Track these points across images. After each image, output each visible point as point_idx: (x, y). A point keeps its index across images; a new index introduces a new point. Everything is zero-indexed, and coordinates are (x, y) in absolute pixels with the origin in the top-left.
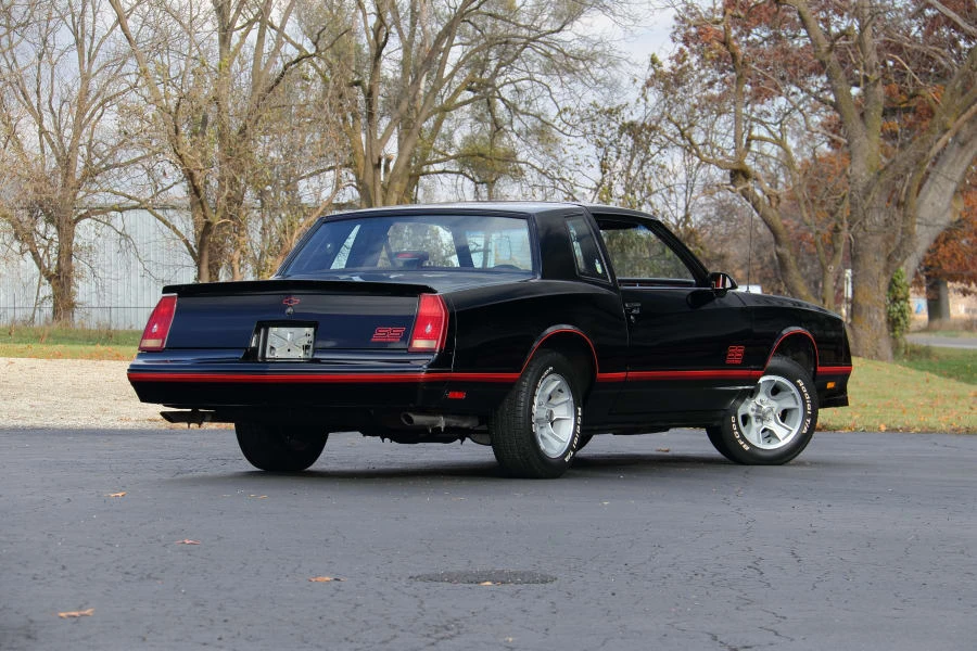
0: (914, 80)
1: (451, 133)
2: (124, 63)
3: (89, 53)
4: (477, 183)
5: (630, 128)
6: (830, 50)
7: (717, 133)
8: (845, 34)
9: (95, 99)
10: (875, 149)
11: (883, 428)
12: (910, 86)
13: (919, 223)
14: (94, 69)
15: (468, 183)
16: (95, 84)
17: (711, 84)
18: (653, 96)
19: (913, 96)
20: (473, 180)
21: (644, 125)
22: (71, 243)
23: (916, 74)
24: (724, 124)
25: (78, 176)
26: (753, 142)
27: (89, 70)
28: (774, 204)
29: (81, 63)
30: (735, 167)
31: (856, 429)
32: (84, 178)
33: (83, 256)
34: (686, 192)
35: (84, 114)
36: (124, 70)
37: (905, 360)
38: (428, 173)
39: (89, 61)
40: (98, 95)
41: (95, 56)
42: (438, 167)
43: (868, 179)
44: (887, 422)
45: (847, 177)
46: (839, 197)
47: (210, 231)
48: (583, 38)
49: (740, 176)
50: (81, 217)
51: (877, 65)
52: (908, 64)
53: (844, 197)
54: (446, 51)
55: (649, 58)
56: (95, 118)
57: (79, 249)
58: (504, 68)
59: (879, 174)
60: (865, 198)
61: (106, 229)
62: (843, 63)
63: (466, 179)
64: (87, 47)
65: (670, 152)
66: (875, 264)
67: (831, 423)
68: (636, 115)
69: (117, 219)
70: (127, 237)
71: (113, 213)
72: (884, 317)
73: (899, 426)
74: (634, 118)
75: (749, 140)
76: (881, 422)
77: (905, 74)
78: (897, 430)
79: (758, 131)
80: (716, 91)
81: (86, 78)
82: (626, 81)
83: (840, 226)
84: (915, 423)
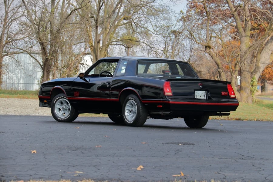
0: (260, 20)
1: (118, 32)
2: (18, 9)
3: (8, 5)
4: (126, 47)
5: (174, 32)
6: (235, 11)
7: (202, 35)
8: (240, 6)
9: (9, 19)
10: (248, 40)
11: (256, 120)
12: (259, 22)
13: (261, 63)
14: (10, 10)
15: (124, 48)
16: (10, 15)
17: (198, 20)
18: (181, 23)
19: (259, 25)
20: (125, 46)
21: (178, 31)
22: (1, 63)
23: (261, 18)
24: (203, 32)
25: (4, 43)
26: (212, 38)
27: (8, 11)
28: (218, 56)
29: (6, 8)
30: (207, 45)
31: (248, 120)
32: (6, 43)
33: (5, 67)
34: (190, 52)
35: (6, 24)
36: (19, 10)
37: (255, 104)
38: (112, 44)
39: (8, 8)
40: (10, 18)
41: (10, 6)
42: (115, 43)
43: (245, 50)
44: (257, 118)
45: (240, 49)
46: (237, 55)
47: (47, 61)
48: (160, 5)
49: (208, 48)
50: (5, 55)
51: (249, 15)
52: (258, 15)
53: (239, 55)
54: (120, 8)
55: (180, 11)
56: (9, 25)
57: (4, 65)
58: (135, 13)
59: (249, 48)
60: (245, 55)
61: (13, 59)
62: (239, 15)
63: (123, 46)
64: (7, 3)
65: (186, 40)
66: (247, 75)
67: (241, 118)
68: (176, 28)
69: (16, 56)
70: (18, 62)
71: (14, 54)
72: (249, 91)
73: (260, 119)
74: (175, 29)
75: (211, 37)
76: (255, 118)
77: (257, 19)
78: (259, 120)
79: (214, 35)
80: (200, 22)
81: (7, 13)
82: (173, 18)
83: (237, 63)
84: (264, 119)
